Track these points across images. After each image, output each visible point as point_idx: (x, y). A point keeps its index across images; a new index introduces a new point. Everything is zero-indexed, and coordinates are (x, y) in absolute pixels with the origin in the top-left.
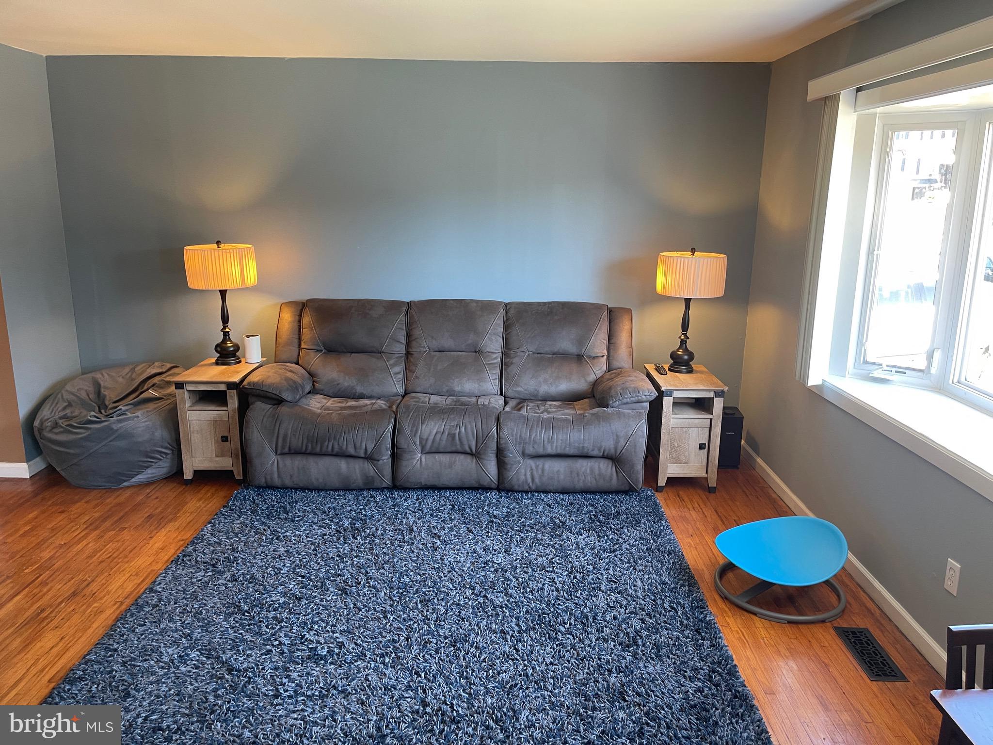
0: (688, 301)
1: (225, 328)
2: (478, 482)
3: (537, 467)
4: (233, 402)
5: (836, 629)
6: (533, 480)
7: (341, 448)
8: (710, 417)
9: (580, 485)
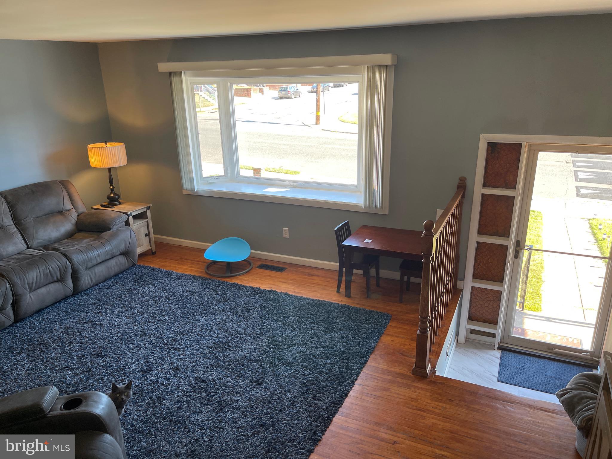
0: (109, 169)
2: (65, 295)
3: (92, 273)
5: (257, 267)
6: (92, 281)
8: (147, 220)
9: (113, 273)
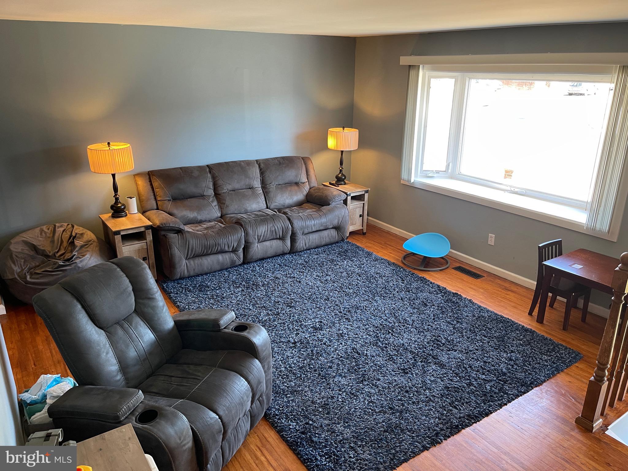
0: (342, 152)
1: (116, 195)
2: (283, 251)
3: (307, 238)
4: (149, 237)
5: (453, 268)
6: (305, 245)
7: (221, 249)
8: (364, 202)
9: (323, 243)
